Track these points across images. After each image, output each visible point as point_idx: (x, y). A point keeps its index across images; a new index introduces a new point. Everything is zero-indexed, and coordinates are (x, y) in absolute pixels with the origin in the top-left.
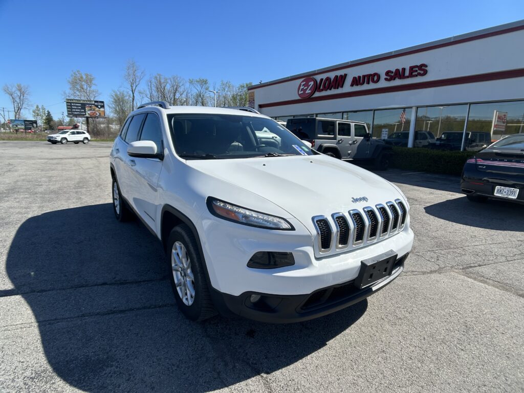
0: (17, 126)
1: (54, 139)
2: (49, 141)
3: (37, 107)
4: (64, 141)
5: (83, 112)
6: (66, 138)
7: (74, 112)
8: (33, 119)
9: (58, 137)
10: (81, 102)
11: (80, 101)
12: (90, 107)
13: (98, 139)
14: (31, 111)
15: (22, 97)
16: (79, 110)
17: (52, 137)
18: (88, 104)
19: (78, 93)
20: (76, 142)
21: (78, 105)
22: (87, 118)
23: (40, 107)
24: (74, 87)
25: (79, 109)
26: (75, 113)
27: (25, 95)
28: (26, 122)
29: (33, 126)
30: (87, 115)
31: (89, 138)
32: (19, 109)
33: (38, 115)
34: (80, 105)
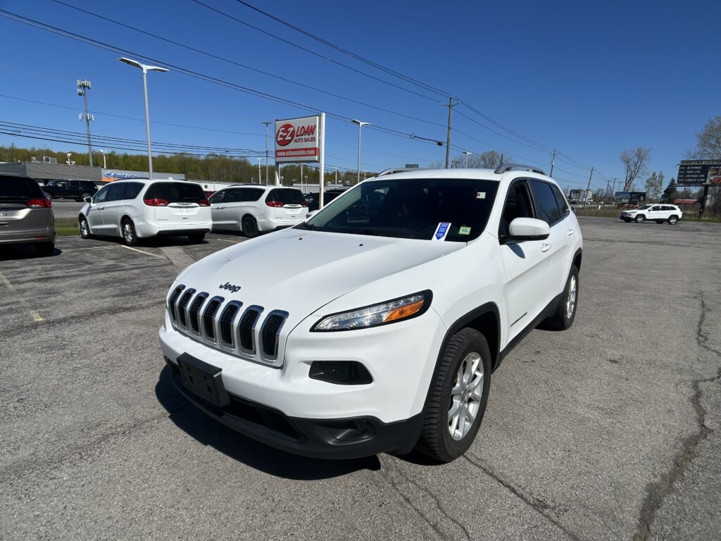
0: (621, 200)
1: (627, 216)
2: (622, 218)
3: (654, 174)
4: (639, 219)
5: (702, 178)
6: (643, 216)
7: (688, 178)
8: (644, 191)
9: (634, 213)
10: (703, 163)
11: (702, 161)
12: (717, 170)
13: (715, 219)
14: (645, 181)
15: (639, 163)
16: (696, 176)
17: (626, 213)
18: (713, 166)
19: (710, 150)
20: (659, 221)
21: (697, 168)
22: (707, 187)
23: (657, 175)
24: (705, 142)
25: (696, 174)
26: (689, 180)
27: (644, 161)
28: (633, 195)
29: (640, 200)
30: (708, 182)
31: (680, 216)
32: (632, 178)
33: (651, 186)
34: (700, 168)
